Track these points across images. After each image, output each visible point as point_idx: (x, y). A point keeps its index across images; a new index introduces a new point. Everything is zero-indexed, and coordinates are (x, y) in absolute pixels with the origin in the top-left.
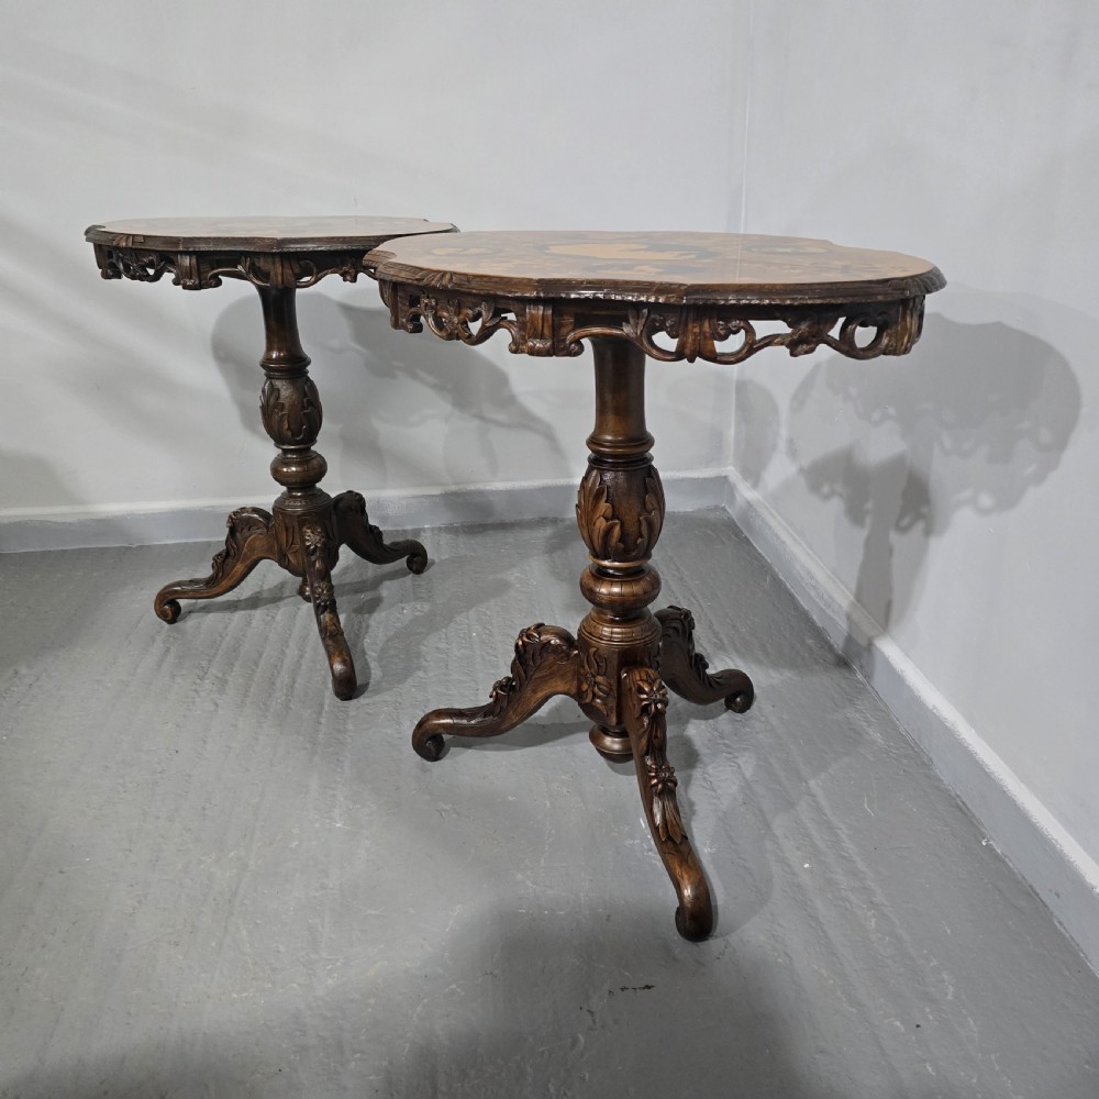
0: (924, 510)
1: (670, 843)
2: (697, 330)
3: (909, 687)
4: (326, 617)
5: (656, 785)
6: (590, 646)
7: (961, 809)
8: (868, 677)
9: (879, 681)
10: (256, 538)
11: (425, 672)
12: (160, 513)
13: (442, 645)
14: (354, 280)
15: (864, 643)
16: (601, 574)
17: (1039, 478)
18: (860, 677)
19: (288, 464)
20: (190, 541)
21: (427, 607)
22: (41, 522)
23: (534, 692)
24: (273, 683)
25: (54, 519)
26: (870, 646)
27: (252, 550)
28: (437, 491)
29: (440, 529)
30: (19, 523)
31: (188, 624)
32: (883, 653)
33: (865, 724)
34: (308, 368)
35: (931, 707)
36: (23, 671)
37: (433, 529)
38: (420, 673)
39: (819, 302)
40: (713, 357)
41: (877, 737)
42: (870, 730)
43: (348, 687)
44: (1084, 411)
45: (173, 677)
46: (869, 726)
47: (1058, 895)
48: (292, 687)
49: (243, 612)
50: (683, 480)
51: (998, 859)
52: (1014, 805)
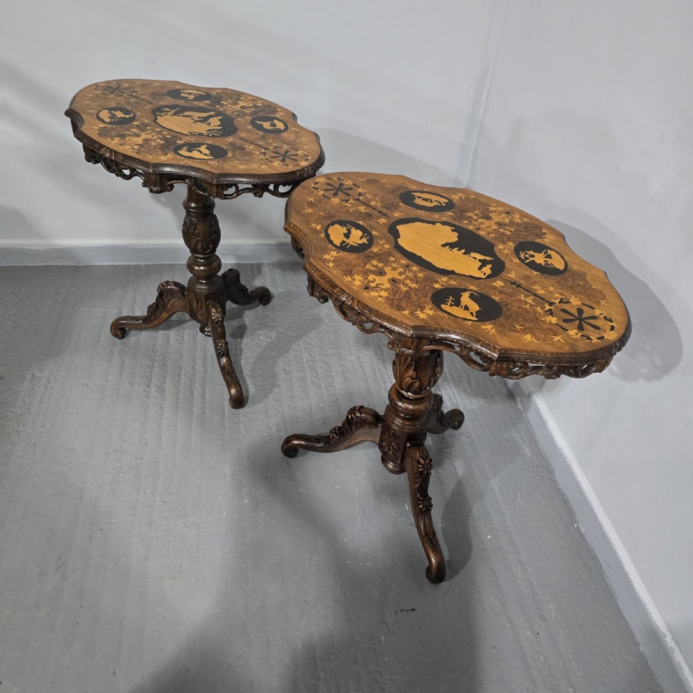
1: (426, 537)
3: (548, 430)
4: (224, 360)
5: (423, 507)
6: (391, 429)
7: (566, 502)
8: (526, 410)
9: (531, 415)
10: (176, 302)
11: (280, 389)
12: (97, 247)
13: (287, 368)
15: (527, 392)
18: (520, 406)
20: (116, 264)
21: (274, 335)
22: (19, 249)
23: (354, 439)
24: (192, 393)
26: (529, 396)
27: (173, 306)
28: (273, 242)
29: (273, 264)
30: (4, 249)
32: (536, 404)
33: (521, 441)
34: (214, 209)
35: (559, 447)
36: (38, 375)
37: (269, 265)
38: (277, 390)
41: (527, 451)
42: (524, 446)
43: (239, 402)
45: (132, 384)
46: (523, 443)
47: (609, 567)
48: (203, 397)
51: (582, 536)
52: (595, 517)
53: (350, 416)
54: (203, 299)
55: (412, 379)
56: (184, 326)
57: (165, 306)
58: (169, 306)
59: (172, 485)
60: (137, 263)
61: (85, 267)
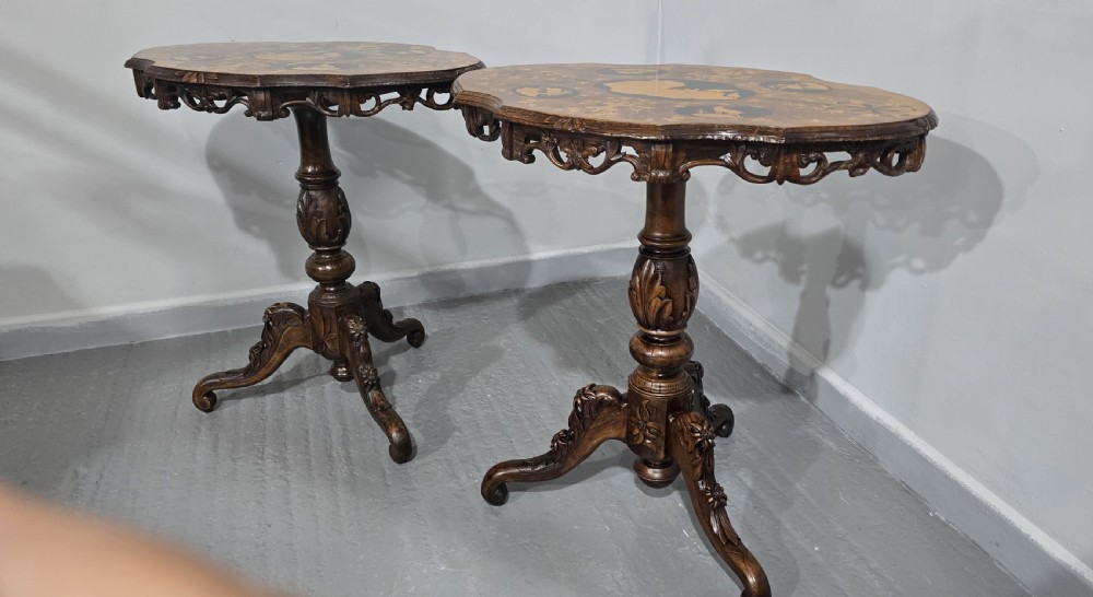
0: (860, 271)
1: (730, 546)
2: (787, 161)
3: (853, 405)
4: (373, 395)
5: (713, 502)
6: (643, 399)
7: (908, 491)
8: (812, 399)
9: (822, 402)
10: (292, 330)
11: (460, 432)
12: (161, 311)
13: (466, 408)
14: (411, 108)
15: (807, 373)
16: (649, 341)
17: (968, 247)
18: (803, 399)
19: (324, 264)
20: (190, 334)
21: (438, 376)
22: (42, 328)
23: (591, 439)
24: (330, 456)
25: (55, 325)
26: (813, 376)
27: (288, 340)
28: (415, 273)
29: (419, 306)
30: (19, 330)
31: (226, 410)
32: (825, 380)
33: (819, 436)
34: (339, 179)
35: (875, 418)
36: (83, 470)
37: (413, 306)
38: (456, 433)
39: (876, 138)
40: (798, 180)
41: (832, 444)
42: (825, 440)
43: (403, 451)
44: (1006, 200)
45: (234, 460)
46: (823, 437)
47: (998, 545)
48: (348, 457)
49: (272, 395)
50: (619, 250)
51: (944, 525)
52: (955, 484)
53: (579, 402)
54: (333, 315)
55: (662, 299)
56: (304, 384)
57: (276, 342)
58: (281, 341)
59: (319, 568)
60: (220, 330)
61: (143, 344)
